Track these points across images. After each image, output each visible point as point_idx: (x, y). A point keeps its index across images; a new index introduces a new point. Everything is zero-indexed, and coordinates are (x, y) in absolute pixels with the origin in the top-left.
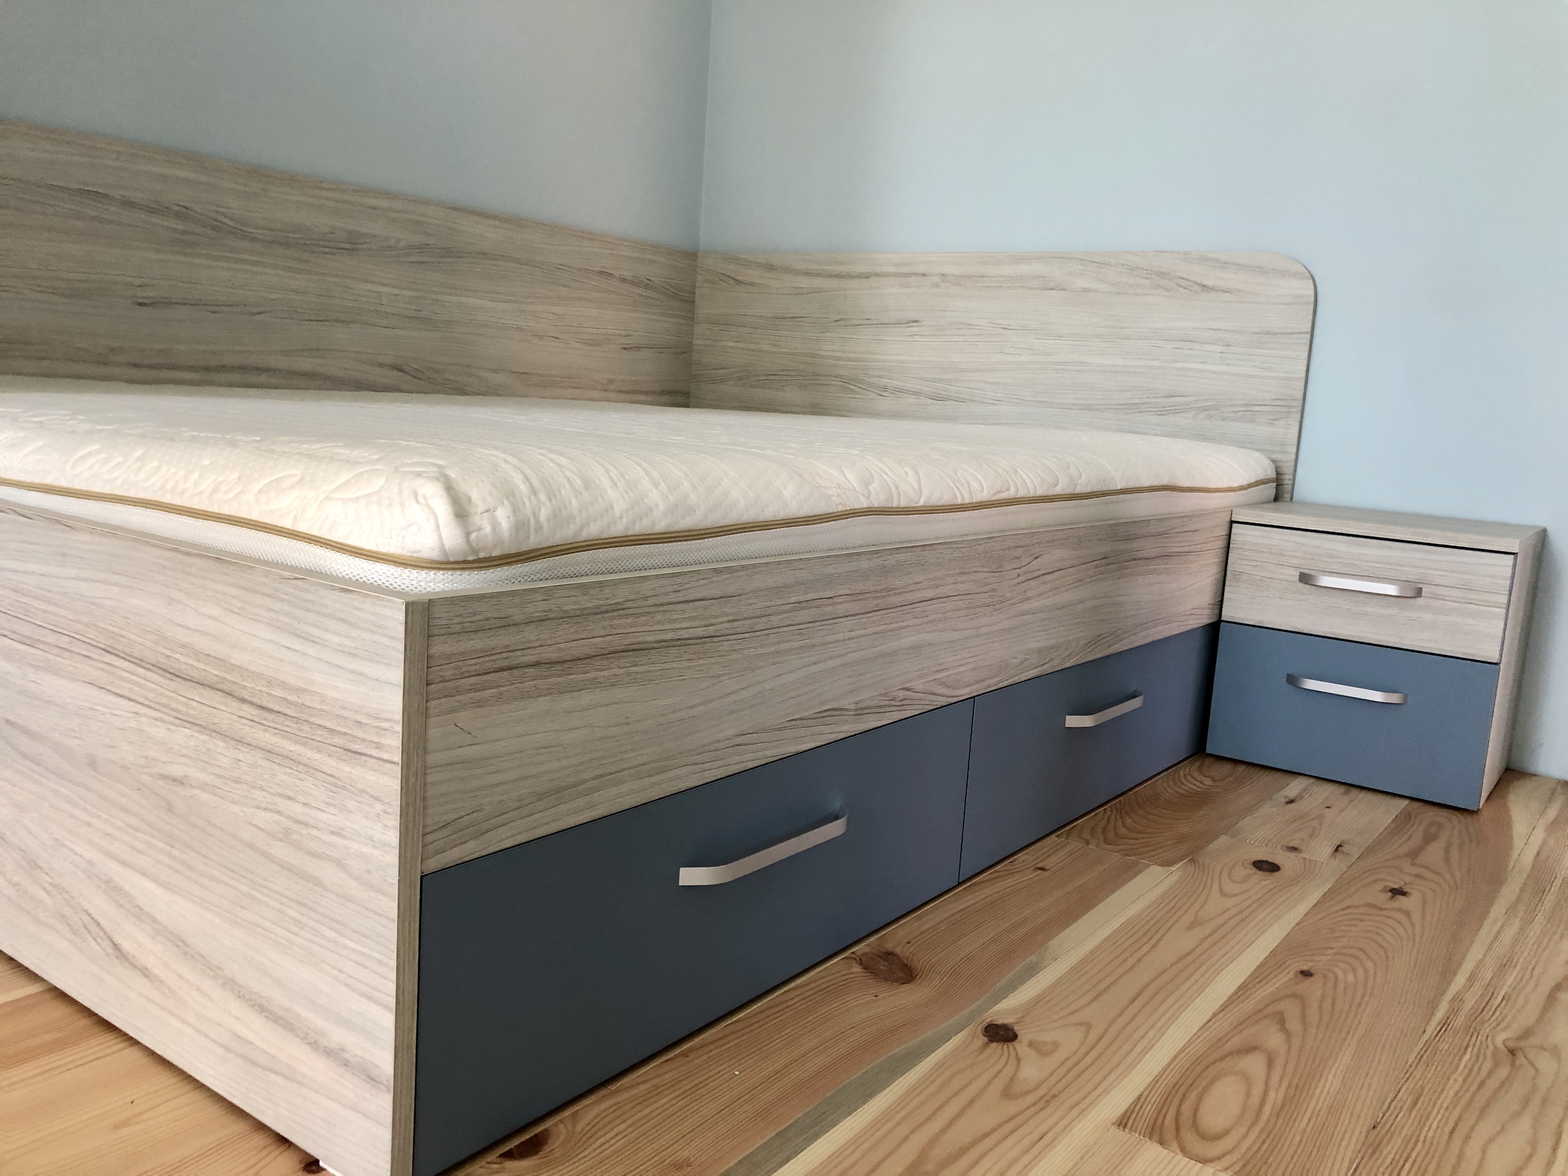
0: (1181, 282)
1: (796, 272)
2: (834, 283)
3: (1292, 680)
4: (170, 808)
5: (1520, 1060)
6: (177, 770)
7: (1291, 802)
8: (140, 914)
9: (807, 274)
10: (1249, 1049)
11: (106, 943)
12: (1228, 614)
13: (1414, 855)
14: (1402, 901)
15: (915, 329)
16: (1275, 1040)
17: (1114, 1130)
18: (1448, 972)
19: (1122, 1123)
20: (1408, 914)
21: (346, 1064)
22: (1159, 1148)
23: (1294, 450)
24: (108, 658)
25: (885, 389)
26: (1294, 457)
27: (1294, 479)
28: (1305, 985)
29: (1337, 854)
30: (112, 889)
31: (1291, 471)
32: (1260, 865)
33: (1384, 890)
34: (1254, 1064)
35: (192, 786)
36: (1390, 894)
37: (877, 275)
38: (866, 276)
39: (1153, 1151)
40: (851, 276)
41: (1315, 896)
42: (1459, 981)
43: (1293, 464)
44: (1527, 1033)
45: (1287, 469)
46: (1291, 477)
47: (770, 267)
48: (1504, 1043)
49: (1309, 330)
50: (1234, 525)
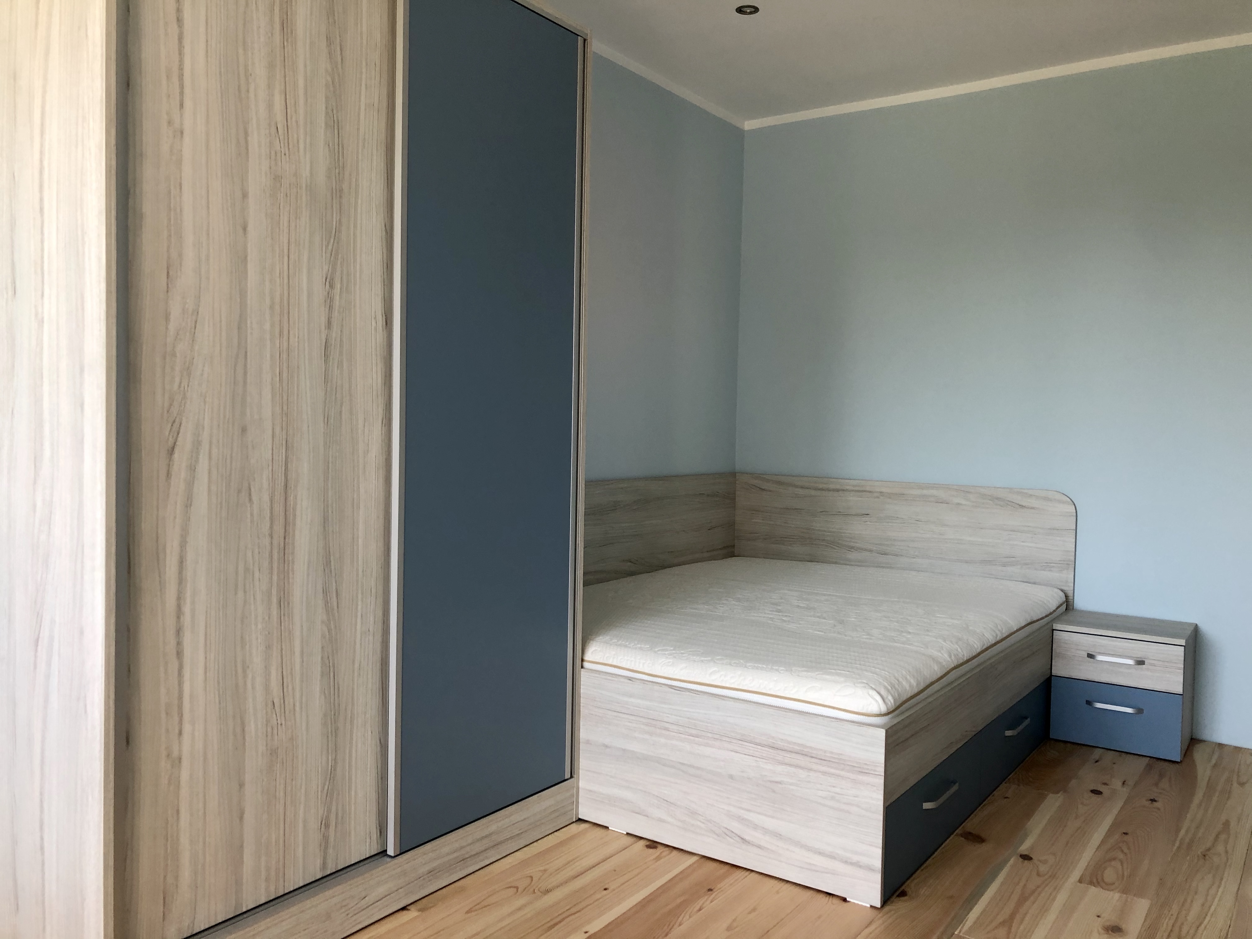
0: (1008, 503)
1: (797, 487)
2: (818, 493)
3: (1089, 703)
4: (774, 791)
5: (1207, 857)
6: (778, 779)
7: (1096, 762)
8: (756, 827)
9: (802, 487)
10: (1114, 859)
11: (737, 838)
12: (1054, 672)
13: (1156, 785)
14: (1155, 804)
15: (867, 518)
16: (1121, 856)
17: (1078, 884)
18: (1178, 830)
19: (1080, 881)
20: (1159, 809)
21: (860, 867)
22: (1094, 888)
23: (1073, 585)
24: (740, 742)
25: (852, 548)
26: (1072, 589)
27: (1074, 598)
28: (1126, 838)
29: (1124, 785)
30: (741, 819)
31: (1072, 595)
32: (1094, 792)
33: (1147, 800)
34: (1117, 864)
35: (785, 784)
36: (1150, 802)
37: (844, 490)
38: (838, 490)
39: (1093, 890)
40: (829, 490)
41: (1120, 804)
42: (1183, 832)
43: (1072, 592)
44: (1209, 850)
45: (1070, 594)
46: (1072, 598)
47: (780, 483)
48: (1201, 852)
49: (1075, 528)
50: (1054, 631)
